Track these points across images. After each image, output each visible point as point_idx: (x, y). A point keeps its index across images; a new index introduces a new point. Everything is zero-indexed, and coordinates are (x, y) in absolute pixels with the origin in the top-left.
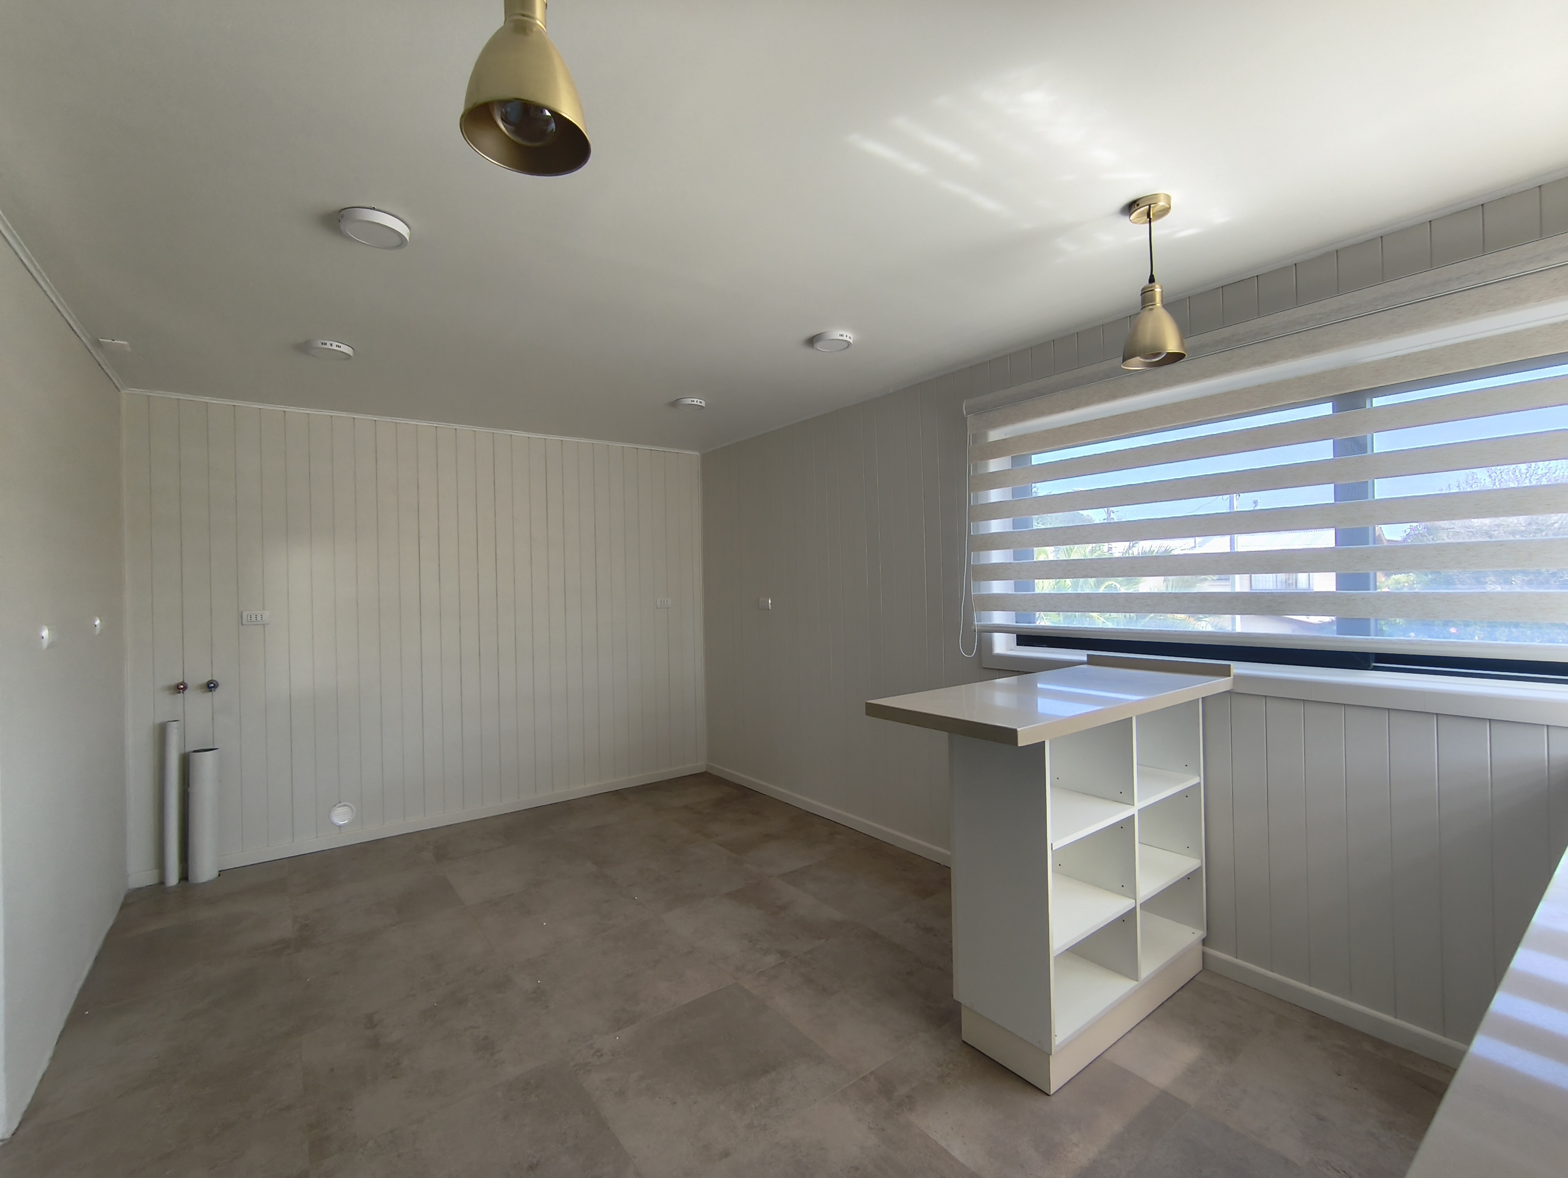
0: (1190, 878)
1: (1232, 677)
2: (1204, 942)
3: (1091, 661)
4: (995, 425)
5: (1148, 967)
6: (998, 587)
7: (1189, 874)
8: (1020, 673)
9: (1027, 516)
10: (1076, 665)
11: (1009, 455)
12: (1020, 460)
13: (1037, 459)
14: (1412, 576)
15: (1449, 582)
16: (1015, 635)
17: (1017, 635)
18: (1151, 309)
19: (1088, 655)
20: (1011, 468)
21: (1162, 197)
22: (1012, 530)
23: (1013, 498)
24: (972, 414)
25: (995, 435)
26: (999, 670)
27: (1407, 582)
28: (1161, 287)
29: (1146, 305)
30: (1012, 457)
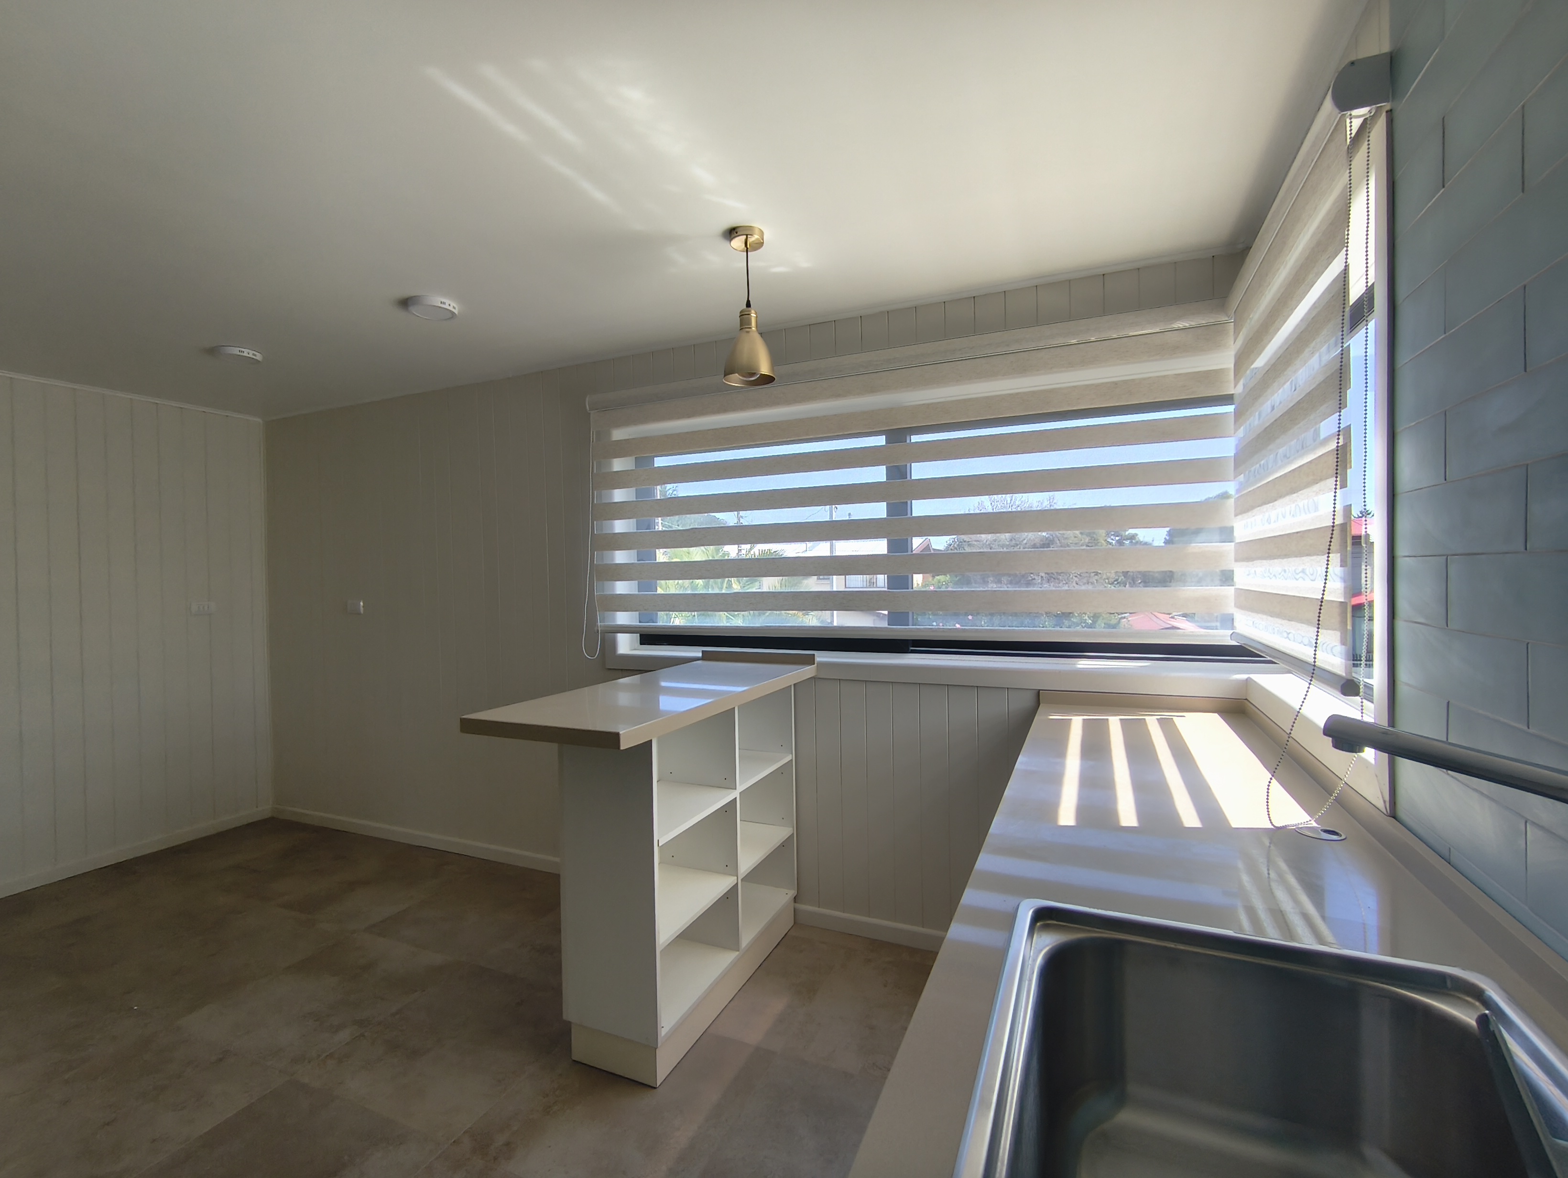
0: (784, 845)
1: (816, 665)
2: (796, 899)
3: (706, 657)
4: (619, 424)
5: (747, 937)
6: (622, 588)
7: (783, 842)
8: (642, 672)
9: (648, 518)
10: (693, 661)
11: (630, 455)
12: (644, 461)
13: (660, 462)
14: (948, 577)
15: (968, 583)
16: (639, 635)
17: (640, 635)
18: (748, 332)
19: (703, 652)
20: (634, 468)
21: (757, 231)
22: (635, 531)
23: (636, 498)
24: (596, 411)
25: (619, 434)
26: (622, 670)
27: (945, 582)
28: (756, 314)
29: (744, 327)
30: (636, 458)
